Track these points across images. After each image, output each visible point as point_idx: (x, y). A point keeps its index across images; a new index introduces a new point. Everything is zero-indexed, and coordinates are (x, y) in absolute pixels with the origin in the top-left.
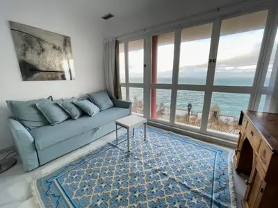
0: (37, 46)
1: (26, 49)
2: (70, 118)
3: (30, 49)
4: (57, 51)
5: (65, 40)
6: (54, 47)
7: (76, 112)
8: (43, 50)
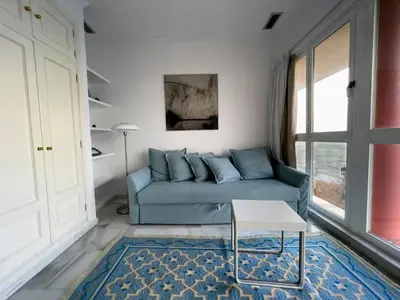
0: (182, 94)
1: (172, 99)
2: (193, 178)
3: (176, 99)
4: (200, 95)
5: (211, 80)
6: (198, 91)
7: (202, 173)
8: (186, 97)
